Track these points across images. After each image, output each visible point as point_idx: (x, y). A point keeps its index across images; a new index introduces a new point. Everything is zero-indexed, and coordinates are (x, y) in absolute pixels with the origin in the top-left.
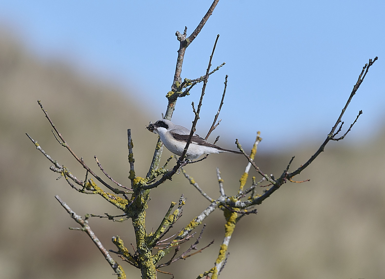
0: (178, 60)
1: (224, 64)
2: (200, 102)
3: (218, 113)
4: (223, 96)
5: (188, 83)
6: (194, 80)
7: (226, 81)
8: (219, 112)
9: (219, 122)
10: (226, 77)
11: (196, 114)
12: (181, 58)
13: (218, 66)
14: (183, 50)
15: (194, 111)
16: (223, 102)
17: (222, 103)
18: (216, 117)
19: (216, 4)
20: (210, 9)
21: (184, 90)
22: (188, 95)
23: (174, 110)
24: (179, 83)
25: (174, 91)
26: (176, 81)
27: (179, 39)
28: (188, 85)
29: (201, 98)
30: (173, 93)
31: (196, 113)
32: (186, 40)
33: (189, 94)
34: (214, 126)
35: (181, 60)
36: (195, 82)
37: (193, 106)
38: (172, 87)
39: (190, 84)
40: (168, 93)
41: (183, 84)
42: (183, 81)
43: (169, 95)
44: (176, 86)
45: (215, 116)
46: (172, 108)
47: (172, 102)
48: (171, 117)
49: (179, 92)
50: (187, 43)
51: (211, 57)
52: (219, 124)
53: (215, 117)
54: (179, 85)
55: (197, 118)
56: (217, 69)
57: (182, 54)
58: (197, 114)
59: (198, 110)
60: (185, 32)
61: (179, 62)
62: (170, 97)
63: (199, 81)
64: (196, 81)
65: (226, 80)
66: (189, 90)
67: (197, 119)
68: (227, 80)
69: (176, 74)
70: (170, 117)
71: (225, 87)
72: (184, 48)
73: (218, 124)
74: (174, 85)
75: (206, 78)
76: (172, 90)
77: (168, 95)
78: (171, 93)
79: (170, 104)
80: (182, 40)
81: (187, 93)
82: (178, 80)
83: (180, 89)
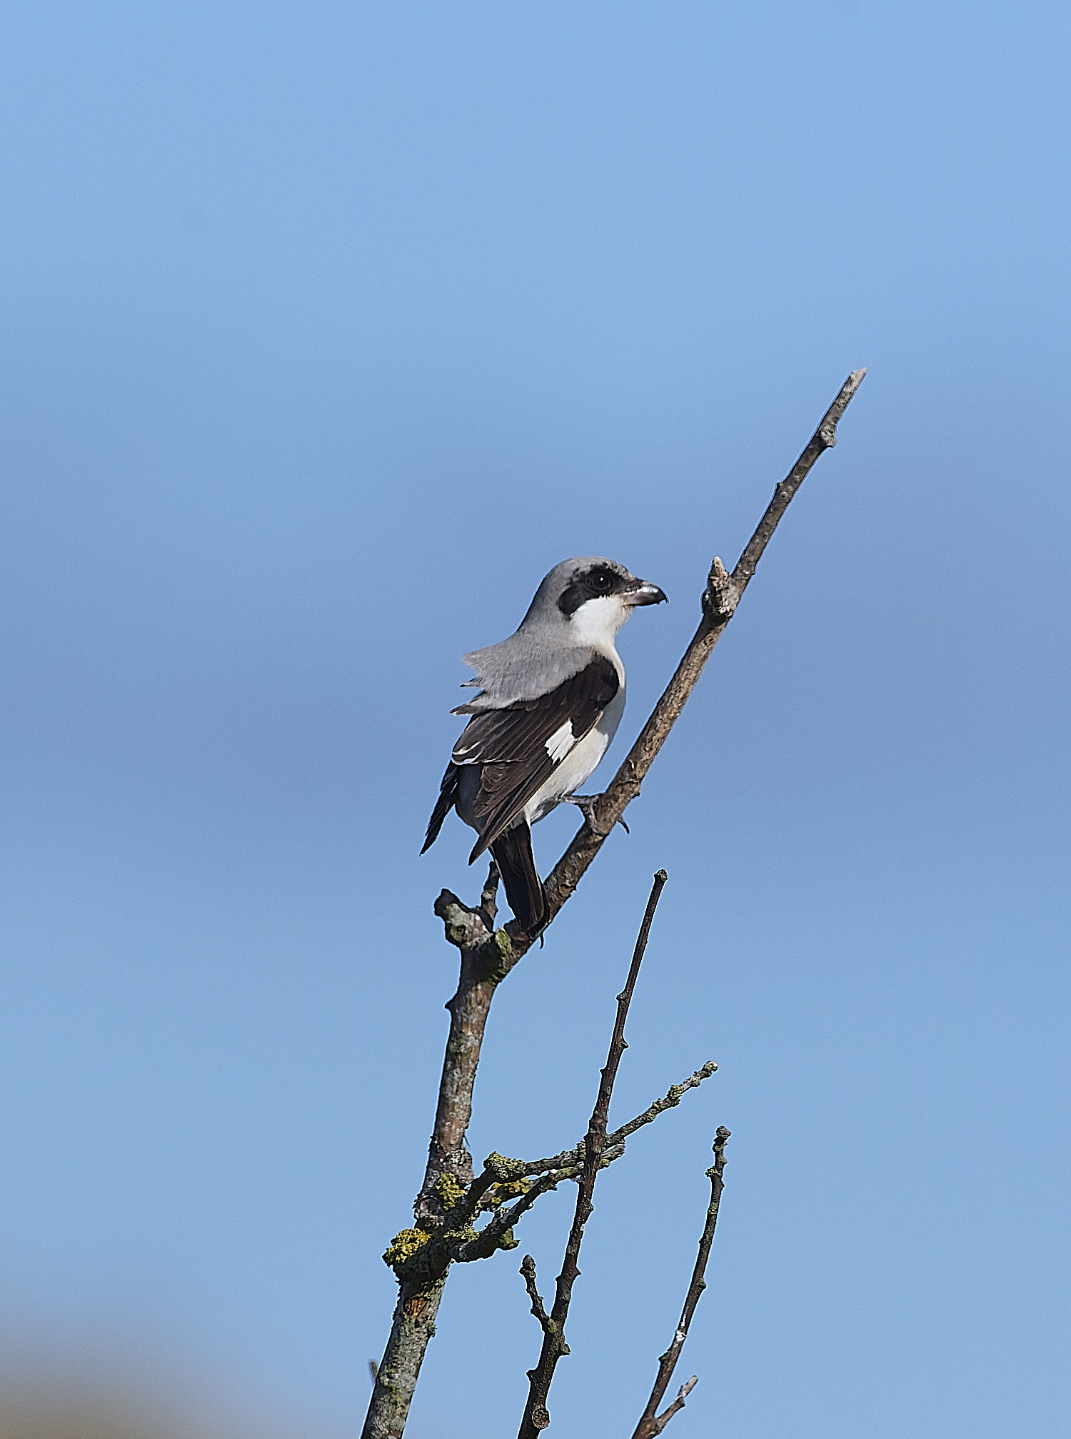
0: (454, 1057)
1: (706, 1073)
2: (570, 1260)
3: (675, 1339)
4: (705, 1244)
5: (506, 1180)
6: (542, 1166)
7: (719, 1165)
8: (679, 1339)
9: (684, 1394)
10: (720, 1141)
11: (546, 1327)
12: (469, 1044)
13: (676, 1084)
14: (480, 993)
15: (537, 1311)
16: (706, 1278)
17: (697, 1287)
18: (667, 1364)
19: (659, 735)
20: (627, 762)
21: (482, 1221)
22: (507, 1248)
23: (430, 1333)
24: (457, 1183)
25: (428, 1231)
26: (442, 1170)
27: (454, 935)
28: (507, 1195)
29: (576, 1236)
30: (423, 1238)
31: (544, 1321)
32: (493, 938)
33: (516, 1245)
34: (657, 1416)
35: (469, 1050)
36: (545, 1174)
37: (530, 1282)
38: (417, 1206)
39: (517, 1185)
40: (394, 1242)
41: (480, 1185)
42: (478, 1171)
43: (404, 1249)
44: (442, 1201)
45: (660, 1359)
46: (417, 1324)
47: (422, 1290)
48: (416, 1376)
49: (458, 1230)
50: (499, 954)
51: (624, 1002)
52: (683, 1405)
53: (659, 1363)
54: (454, 1194)
55: (553, 1349)
56: (672, 1100)
57: (474, 1019)
58: (554, 1328)
59: (561, 1306)
60: (488, 896)
61: (454, 1068)
62: (408, 1263)
63: (567, 1171)
64: (554, 1171)
65: (717, 1154)
66: (513, 1217)
67: (552, 1354)
68: (726, 1155)
69: (438, 1135)
70: (406, 1375)
71: (715, 1199)
72: (486, 984)
73: (680, 1404)
74: (431, 1196)
75: (599, 1121)
76: (421, 1224)
77: (399, 1252)
78: (413, 1240)
79: (406, 1298)
80: (471, 940)
81: (499, 1235)
82: (450, 1169)
83: (463, 1213)
